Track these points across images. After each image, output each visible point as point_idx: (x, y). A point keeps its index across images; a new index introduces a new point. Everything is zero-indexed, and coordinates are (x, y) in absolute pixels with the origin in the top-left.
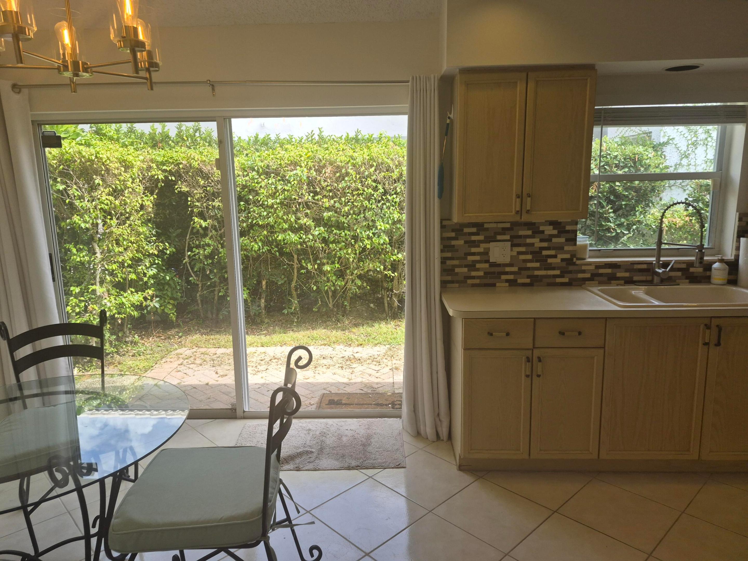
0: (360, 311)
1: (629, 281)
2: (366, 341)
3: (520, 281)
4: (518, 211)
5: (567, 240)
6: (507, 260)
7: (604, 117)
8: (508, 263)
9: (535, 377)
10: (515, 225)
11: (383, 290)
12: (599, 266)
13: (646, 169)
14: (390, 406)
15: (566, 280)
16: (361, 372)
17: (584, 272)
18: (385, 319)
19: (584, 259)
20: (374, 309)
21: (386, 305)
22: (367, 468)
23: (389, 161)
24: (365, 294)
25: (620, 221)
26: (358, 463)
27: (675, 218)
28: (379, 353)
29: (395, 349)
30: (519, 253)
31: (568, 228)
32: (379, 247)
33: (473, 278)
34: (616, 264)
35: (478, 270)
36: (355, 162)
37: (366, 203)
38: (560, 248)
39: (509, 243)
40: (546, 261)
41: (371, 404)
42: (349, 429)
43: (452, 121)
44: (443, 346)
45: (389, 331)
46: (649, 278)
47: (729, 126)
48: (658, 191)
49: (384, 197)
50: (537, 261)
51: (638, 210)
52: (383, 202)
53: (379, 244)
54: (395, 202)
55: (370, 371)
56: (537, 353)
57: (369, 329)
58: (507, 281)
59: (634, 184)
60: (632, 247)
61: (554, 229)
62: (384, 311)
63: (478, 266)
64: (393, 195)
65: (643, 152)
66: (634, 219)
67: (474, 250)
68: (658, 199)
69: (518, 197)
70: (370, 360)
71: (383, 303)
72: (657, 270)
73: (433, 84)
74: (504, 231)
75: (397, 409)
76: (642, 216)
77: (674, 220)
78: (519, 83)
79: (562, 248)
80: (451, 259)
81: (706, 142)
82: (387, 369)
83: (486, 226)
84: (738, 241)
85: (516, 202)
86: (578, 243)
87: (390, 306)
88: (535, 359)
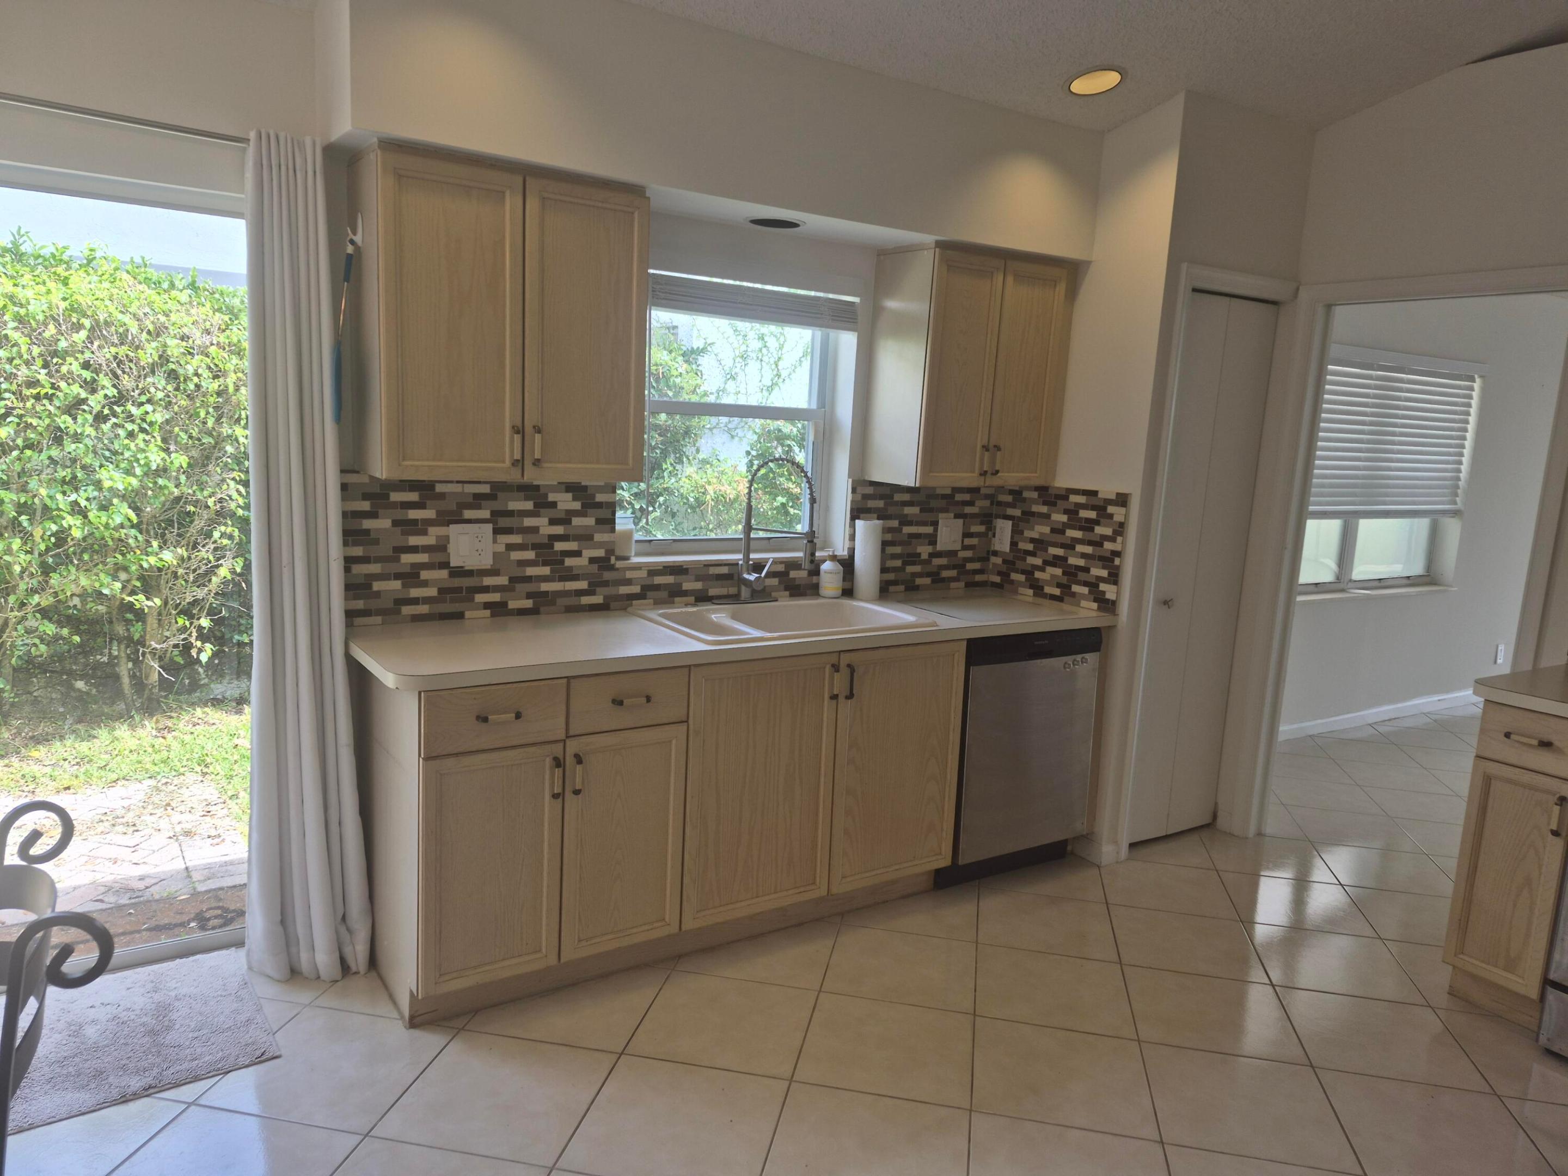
0: (45, 702)
1: (702, 598)
2: (82, 777)
3: (512, 605)
4: (518, 461)
5: (599, 521)
6: (486, 562)
7: (653, 291)
8: (489, 567)
9: (569, 796)
10: (499, 488)
11: (115, 643)
12: (654, 571)
13: (677, 394)
14: (192, 924)
15: (597, 599)
16: (86, 858)
17: (629, 582)
18: (125, 717)
19: (627, 558)
20: (88, 693)
21: (126, 680)
22: (177, 1085)
23: (126, 319)
24: (61, 658)
25: (637, 487)
26: (149, 1080)
27: (723, 485)
28: (126, 803)
29: (171, 788)
30: (510, 547)
31: (600, 498)
32: (107, 534)
33: (415, 601)
34: (682, 566)
35: (425, 584)
36: (23, 312)
37: (64, 421)
38: (586, 537)
39: (489, 527)
40: (562, 562)
41: (139, 932)
42: (97, 1004)
43: (357, 249)
44: (353, 759)
45: (145, 744)
46: (733, 591)
47: (833, 333)
48: (695, 435)
49: (118, 410)
50: (545, 563)
51: (666, 469)
52: (114, 420)
53: (107, 526)
54: (151, 424)
55: (112, 852)
56: (573, 747)
57: (84, 747)
58: (487, 606)
59: (658, 420)
60: (660, 537)
61: (574, 499)
62: (118, 694)
63: (425, 575)
64: (142, 404)
65: (670, 362)
66: (660, 484)
67: (414, 541)
68: (694, 449)
69: (518, 432)
70: (107, 824)
71: (117, 677)
72: (746, 576)
73: (313, 161)
74: (478, 500)
75: (214, 928)
76: (673, 480)
77: (722, 488)
78: (508, 194)
79: (590, 538)
80: (365, 560)
81: (760, 355)
82: (161, 839)
83: (439, 488)
84: (853, 526)
85: (512, 441)
86: (618, 527)
87: (139, 684)
88: (570, 760)
